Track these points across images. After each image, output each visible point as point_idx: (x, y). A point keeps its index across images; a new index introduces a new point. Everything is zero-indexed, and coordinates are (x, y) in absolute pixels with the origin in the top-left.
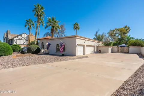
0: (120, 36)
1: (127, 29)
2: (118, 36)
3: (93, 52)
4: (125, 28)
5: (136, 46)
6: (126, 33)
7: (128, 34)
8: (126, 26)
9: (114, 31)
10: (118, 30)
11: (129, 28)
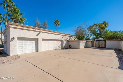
0: (99, 31)
1: (106, 24)
2: (97, 31)
3: (59, 47)
4: (103, 23)
5: (115, 40)
6: (105, 28)
7: (107, 29)
8: (105, 22)
9: (92, 26)
10: (97, 25)
11: (108, 23)
